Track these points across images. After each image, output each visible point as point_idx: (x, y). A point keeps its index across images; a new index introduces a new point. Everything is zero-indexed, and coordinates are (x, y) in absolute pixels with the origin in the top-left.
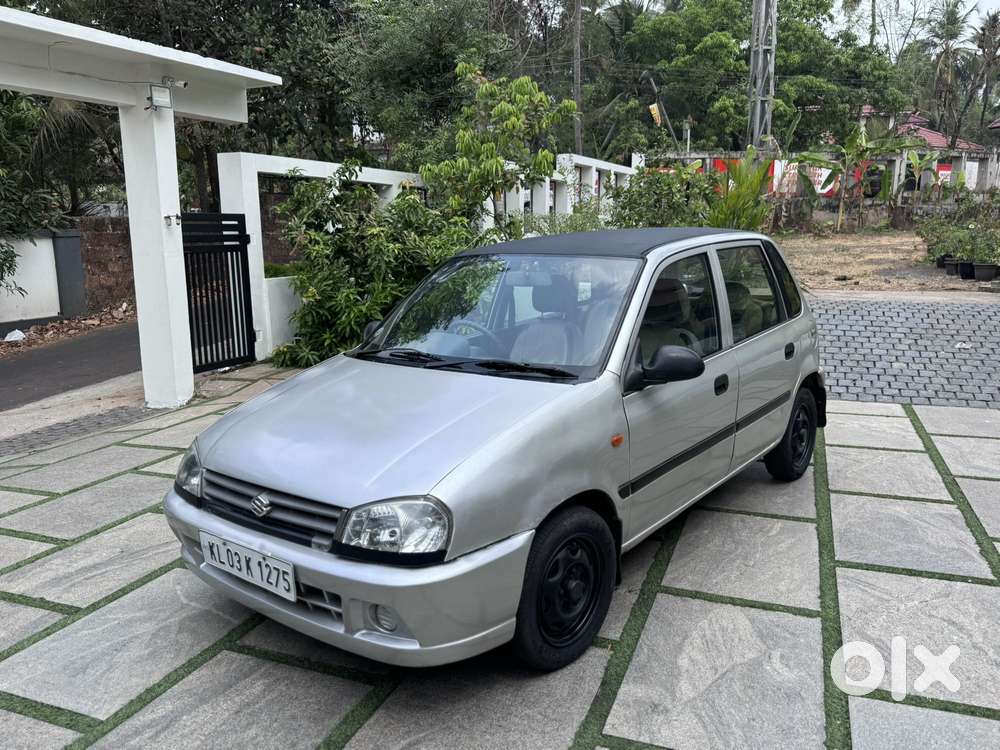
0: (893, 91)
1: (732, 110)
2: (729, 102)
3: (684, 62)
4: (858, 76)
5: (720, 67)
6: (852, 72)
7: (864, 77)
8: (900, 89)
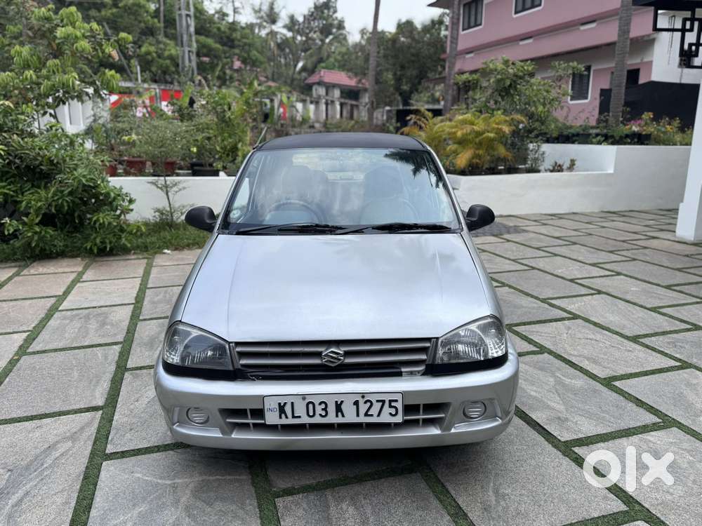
0: (254, 53)
1: (154, 55)
2: (152, 49)
3: (112, 14)
4: (233, 41)
5: (140, 22)
6: (228, 38)
7: (236, 43)
8: (259, 52)
